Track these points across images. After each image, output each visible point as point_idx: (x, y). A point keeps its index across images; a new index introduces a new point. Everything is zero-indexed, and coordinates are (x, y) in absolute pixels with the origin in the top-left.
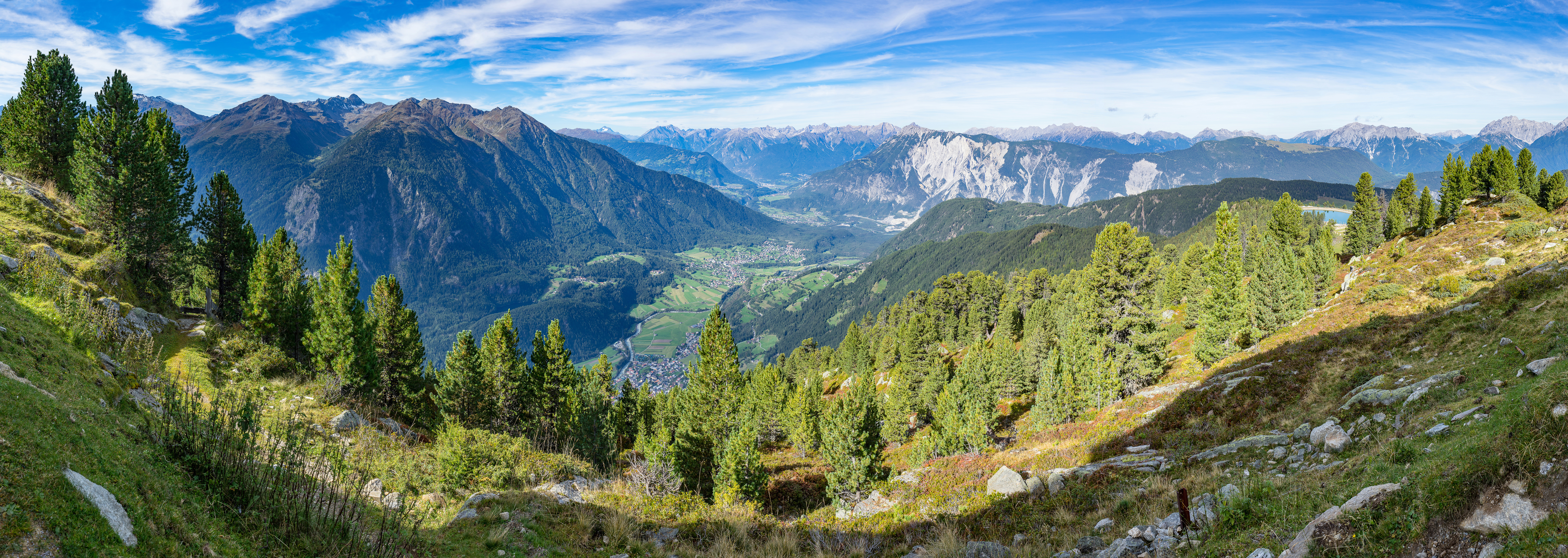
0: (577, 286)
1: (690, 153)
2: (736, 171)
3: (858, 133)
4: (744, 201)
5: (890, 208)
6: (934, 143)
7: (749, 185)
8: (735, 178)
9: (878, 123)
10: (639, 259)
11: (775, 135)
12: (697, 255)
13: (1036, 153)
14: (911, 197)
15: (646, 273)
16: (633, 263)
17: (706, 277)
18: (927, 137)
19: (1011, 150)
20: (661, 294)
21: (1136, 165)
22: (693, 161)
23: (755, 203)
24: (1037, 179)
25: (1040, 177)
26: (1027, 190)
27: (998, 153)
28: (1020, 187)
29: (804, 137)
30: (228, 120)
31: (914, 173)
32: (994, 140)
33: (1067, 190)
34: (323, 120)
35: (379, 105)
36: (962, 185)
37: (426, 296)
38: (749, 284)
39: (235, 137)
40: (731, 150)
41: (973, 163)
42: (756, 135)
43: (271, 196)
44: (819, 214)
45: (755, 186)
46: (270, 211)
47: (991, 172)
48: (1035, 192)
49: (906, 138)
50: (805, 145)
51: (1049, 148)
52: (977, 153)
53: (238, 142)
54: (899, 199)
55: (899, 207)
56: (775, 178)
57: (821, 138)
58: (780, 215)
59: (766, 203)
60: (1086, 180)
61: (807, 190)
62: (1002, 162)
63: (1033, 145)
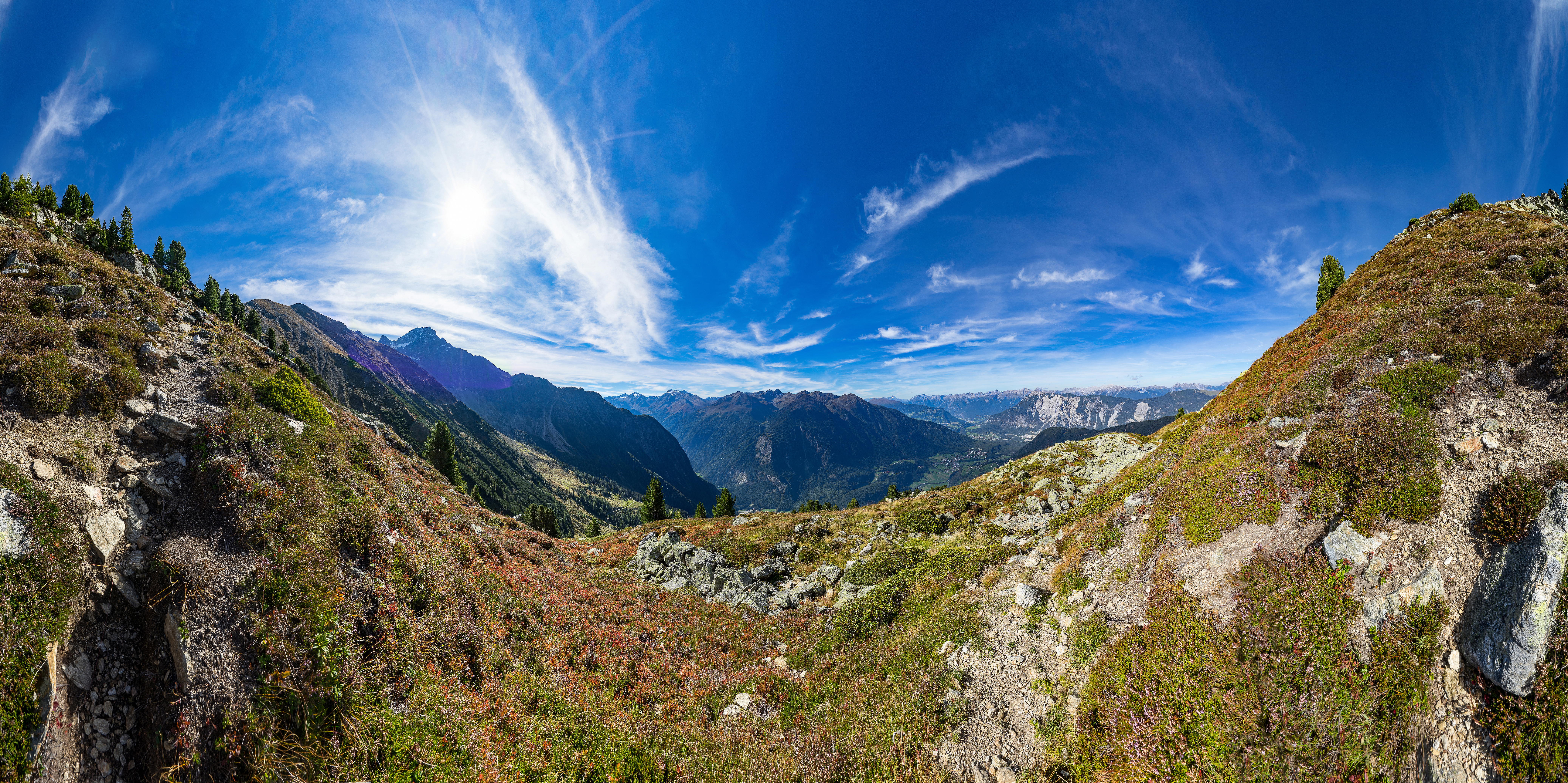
0: (886, 475)
1: (933, 409)
2: (955, 415)
3: (1012, 394)
4: (959, 430)
5: (1027, 430)
6: (1046, 399)
7: (962, 422)
8: (955, 419)
9: (1021, 388)
10: (912, 461)
11: (973, 397)
12: (938, 457)
13: (1092, 401)
14: (1036, 425)
15: (916, 468)
16: (910, 463)
17: (942, 467)
18: (1042, 396)
19: (1081, 401)
20: (923, 477)
21: (1139, 405)
22: (935, 412)
23: (964, 431)
24: (1093, 413)
25: (1095, 413)
26: (1089, 419)
27: (1076, 402)
28: (1085, 418)
29: (987, 398)
30: (722, 404)
31: (1037, 413)
32: (1073, 396)
33: (1107, 418)
34: (765, 403)
35: (790, 394)
36: (1059, 418)
37: (822, 484)
38: (961, 470)
39: (727, 413)
40: (952, 405)
41: (1064, 407)
42: (964, 397)
43: (748, 441)
44: (994, 435)
45: (964, 422)
46: (748, 448)
47: (1072, 411)
48: (1093, 420)
49: (1033, 397)
50: (987, 401)
51: (1098, 399)
52: (1065, 403)
53: (728, 415)
54: (1030, 426)
55: (1031, 429)
56: (974, 418)
57: (995, 397)
58: (976, 436)
59: (970, 431)
60: (1116, 413)
61: (988, 423)
62: (1077, 406)
63: (1090, 398)
